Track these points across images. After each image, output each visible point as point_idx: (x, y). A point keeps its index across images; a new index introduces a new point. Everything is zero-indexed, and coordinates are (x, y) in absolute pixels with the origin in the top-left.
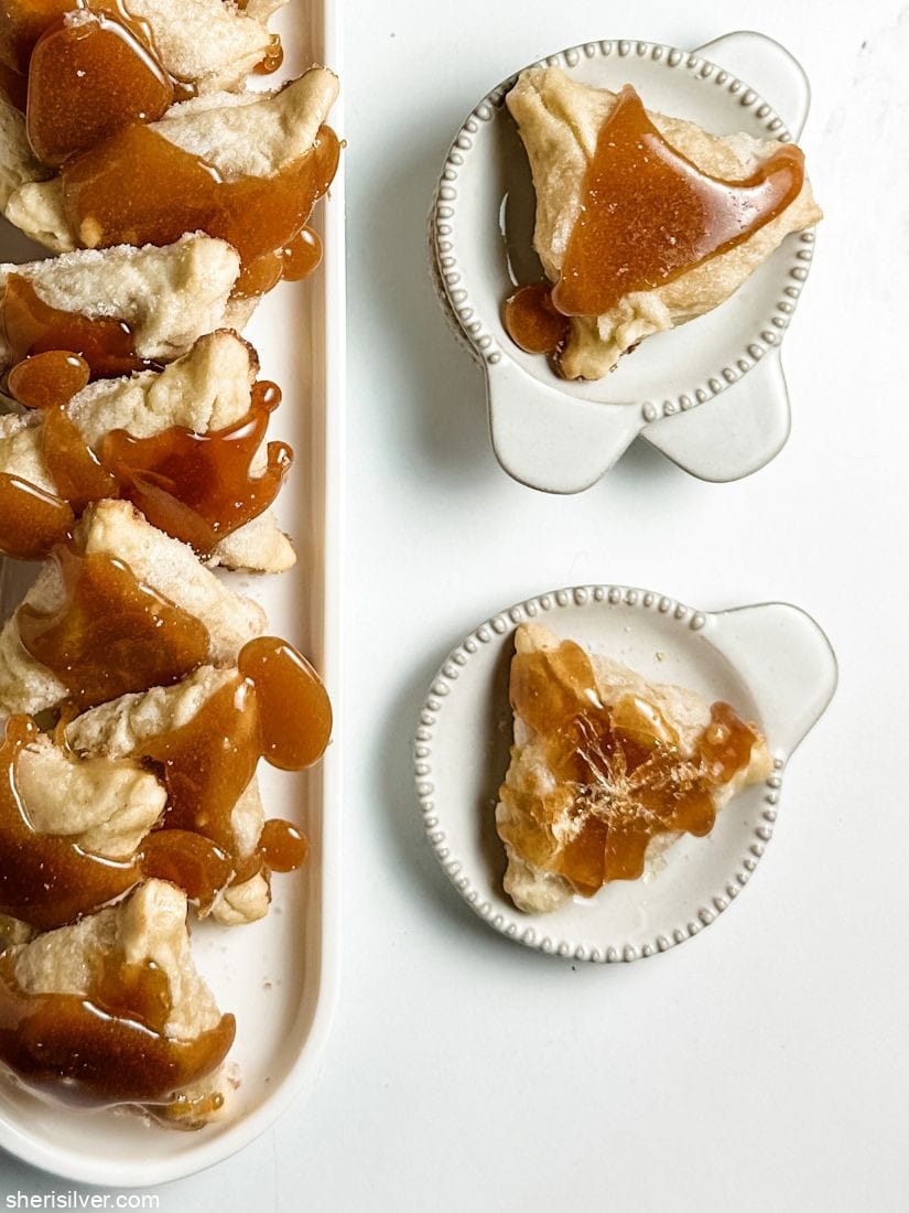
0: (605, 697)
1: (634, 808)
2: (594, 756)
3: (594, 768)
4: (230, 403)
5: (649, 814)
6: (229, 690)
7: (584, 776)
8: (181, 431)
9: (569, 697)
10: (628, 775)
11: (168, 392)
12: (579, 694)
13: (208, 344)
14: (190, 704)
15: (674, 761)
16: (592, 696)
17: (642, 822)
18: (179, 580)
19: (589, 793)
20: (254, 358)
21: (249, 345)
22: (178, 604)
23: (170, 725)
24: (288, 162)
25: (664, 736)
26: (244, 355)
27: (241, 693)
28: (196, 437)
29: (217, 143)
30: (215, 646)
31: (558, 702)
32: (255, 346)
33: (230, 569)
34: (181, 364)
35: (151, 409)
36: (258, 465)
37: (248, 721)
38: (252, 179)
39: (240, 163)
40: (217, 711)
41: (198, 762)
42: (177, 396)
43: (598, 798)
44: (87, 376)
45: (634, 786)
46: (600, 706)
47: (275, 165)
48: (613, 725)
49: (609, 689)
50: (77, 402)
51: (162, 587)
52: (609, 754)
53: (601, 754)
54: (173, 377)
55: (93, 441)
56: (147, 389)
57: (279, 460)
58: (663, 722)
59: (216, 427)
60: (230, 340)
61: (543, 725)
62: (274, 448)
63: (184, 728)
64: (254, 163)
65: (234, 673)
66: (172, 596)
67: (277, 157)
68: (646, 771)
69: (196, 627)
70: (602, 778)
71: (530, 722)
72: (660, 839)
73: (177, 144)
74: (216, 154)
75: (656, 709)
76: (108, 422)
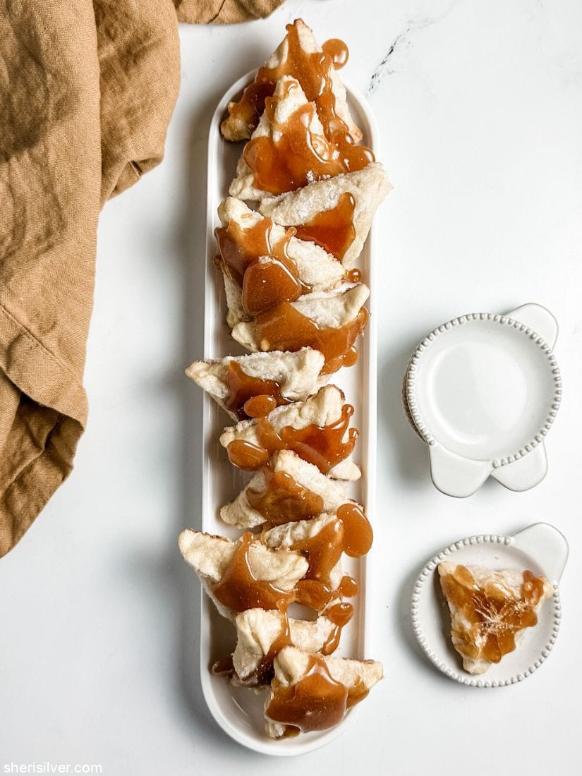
0: (480, 586)
1: (505, 625)
2: (482, 610)
3: (484, 615)
4: (334, 414)
5: (511, 626)
6: (332, 524)
7: (481, 619)
8: (314, 426)
9: (466, 590)
10: (498, 613)
11: (308, 411)
12: (470, 587)
13: (324, 391)
14: (316, 528)
15: (514, 603)
16: (476, 587)
17: (509, 630)
18: (312, 481)
19: (485, 625)
20: (343, 396)
21: (340, 391)
22: (312, 490)
23: (308, 537)
24: (346, 323)
25: (508, 594)
26: (339, 394)
27: (337, 526)
28: (320, 428)
29: (317, 314)
30: (327, 506)
31: (462, 593)
32: (343, 391)
33: (335, 479)
34: (314, 398)
35: (301, 418)
36: (345, 439)
37: (339, 536)
38: (331, 328)
39: (326, 322)
40: (327, 532)
41: (318, 552)
42: (312, 412)
43: (489, 626)
44: (275, 404)
45: (502, 617)
46: (479, 590)
47: (341, 324)
48: (487, 596)
49: (480, 581)
50: (271, 415)
51: (305, 484)
52: (489, 608)
53: (485, 609)
54: (310, 405)
55: (279, 431)
56: (300, 409)
57: (354, 436)
58: (506, 588)
59: (328, 424)
60: (333, 389)
61: (460, 604)
62: (352, 431)
63: (313, 538)
64: (332, 322)
65: (335, 517)
66: (309, 487)
67: (342, 320)
68: (505, 610)
69: (318, 499)
70: (489, 618)
71: (454, 603)
72: (518, 633)
73: (302, 312)
74: (317, 317)
75: (502, 584)
76: (285, 422)
